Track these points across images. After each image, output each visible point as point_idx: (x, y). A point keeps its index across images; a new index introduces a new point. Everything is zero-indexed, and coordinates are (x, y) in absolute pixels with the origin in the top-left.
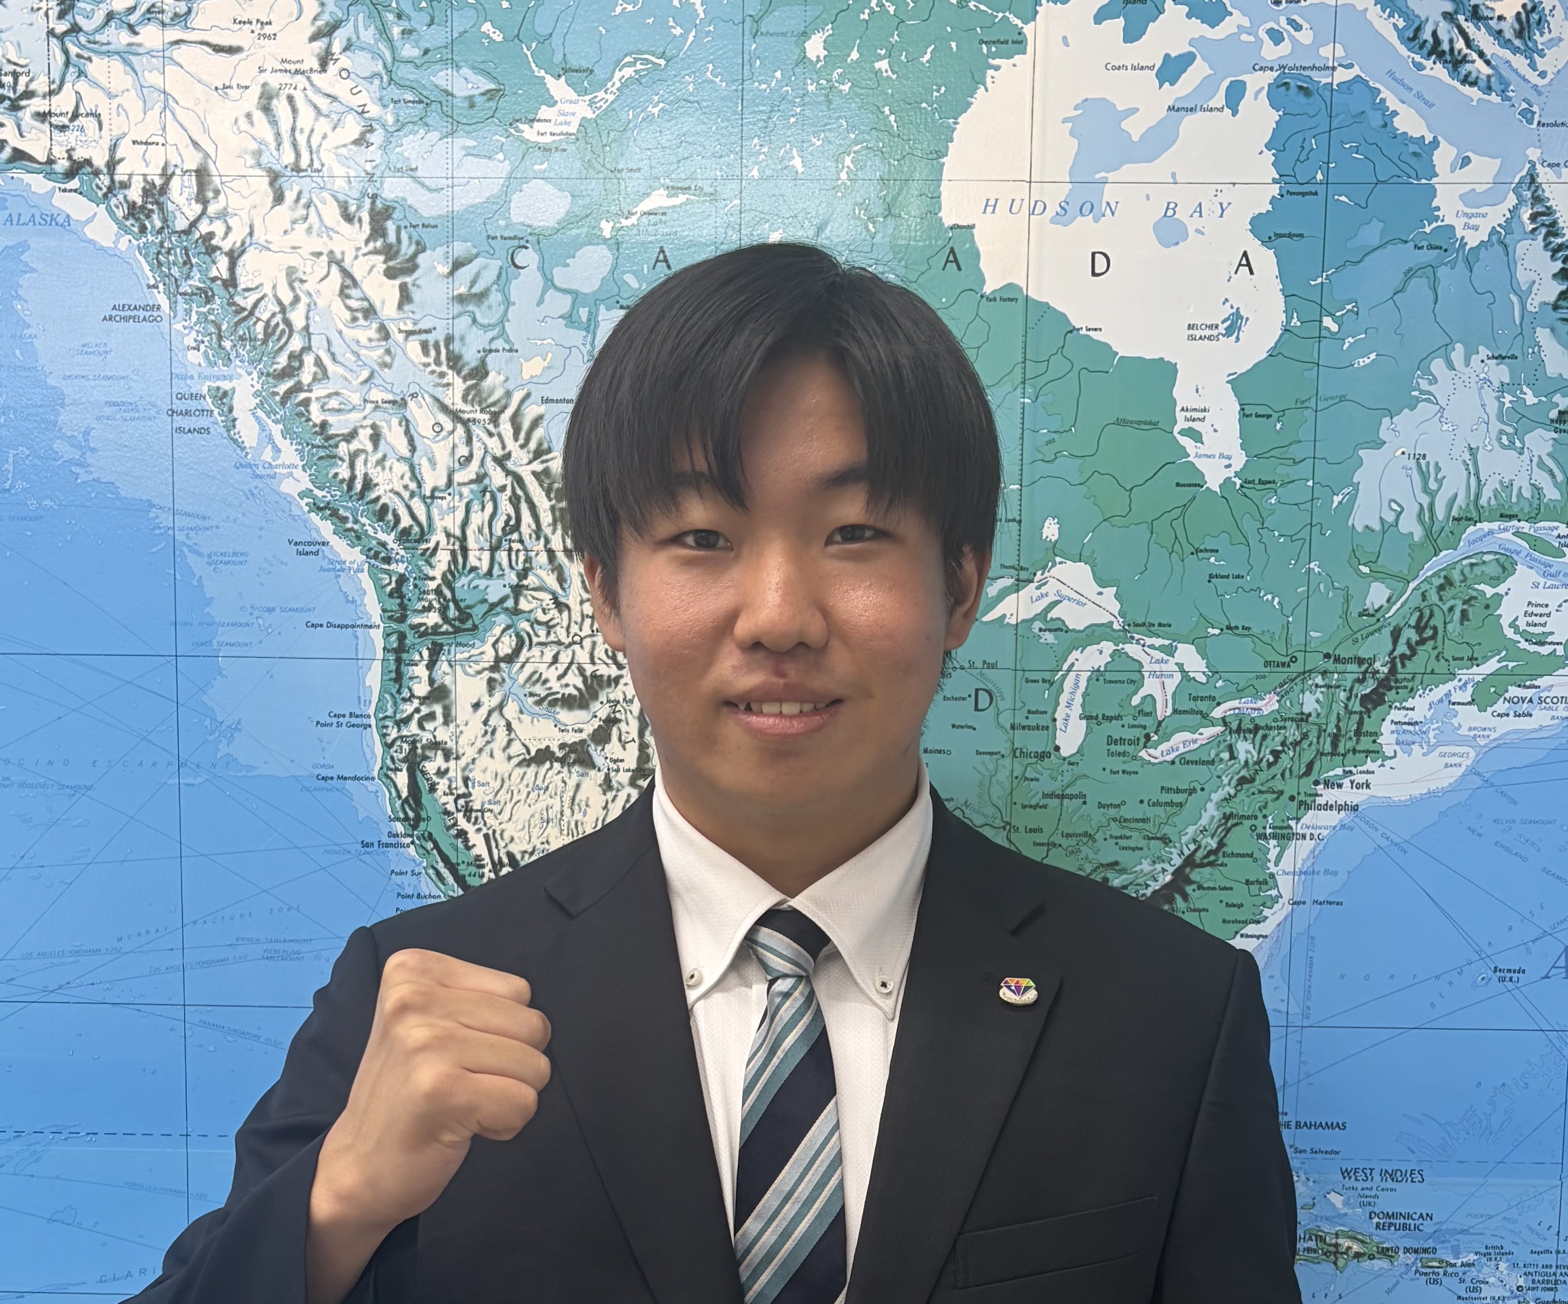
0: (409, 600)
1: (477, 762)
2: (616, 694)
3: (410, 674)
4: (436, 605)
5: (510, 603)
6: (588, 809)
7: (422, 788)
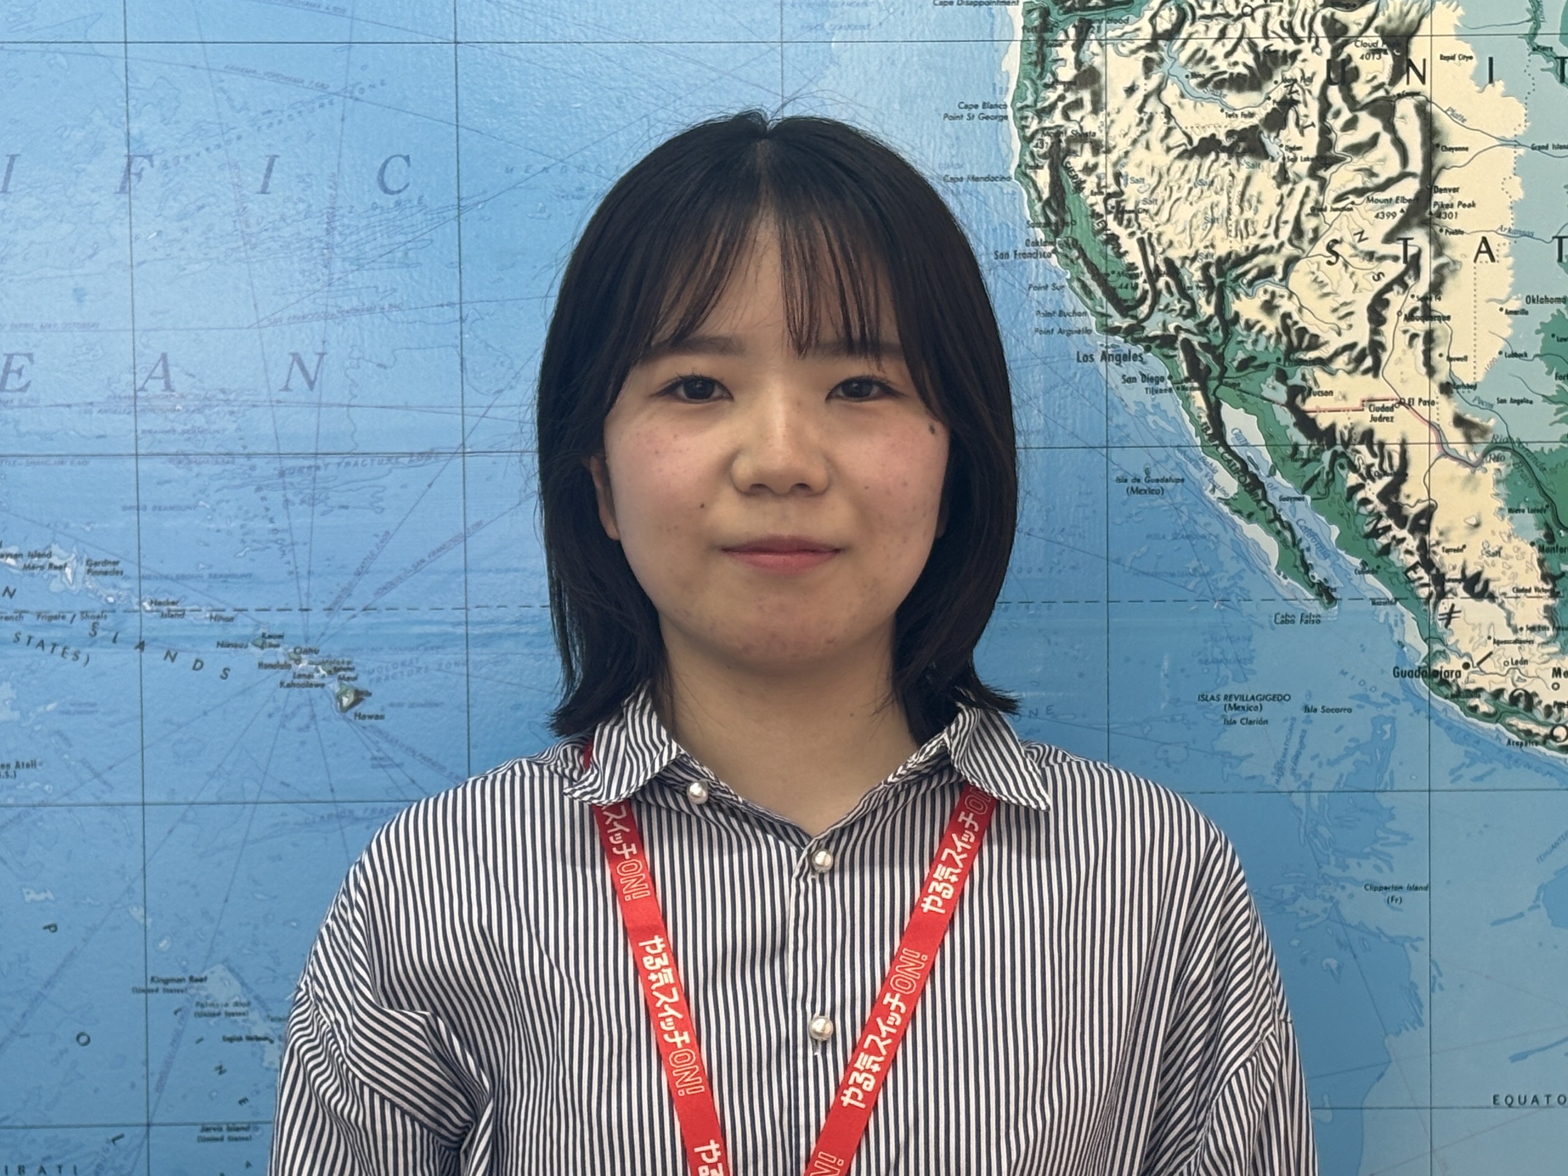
1: (1131, 155)
2: (1293, 71)
3: (1054, 56)
6: (1260, 206)
7: (1066, 186)
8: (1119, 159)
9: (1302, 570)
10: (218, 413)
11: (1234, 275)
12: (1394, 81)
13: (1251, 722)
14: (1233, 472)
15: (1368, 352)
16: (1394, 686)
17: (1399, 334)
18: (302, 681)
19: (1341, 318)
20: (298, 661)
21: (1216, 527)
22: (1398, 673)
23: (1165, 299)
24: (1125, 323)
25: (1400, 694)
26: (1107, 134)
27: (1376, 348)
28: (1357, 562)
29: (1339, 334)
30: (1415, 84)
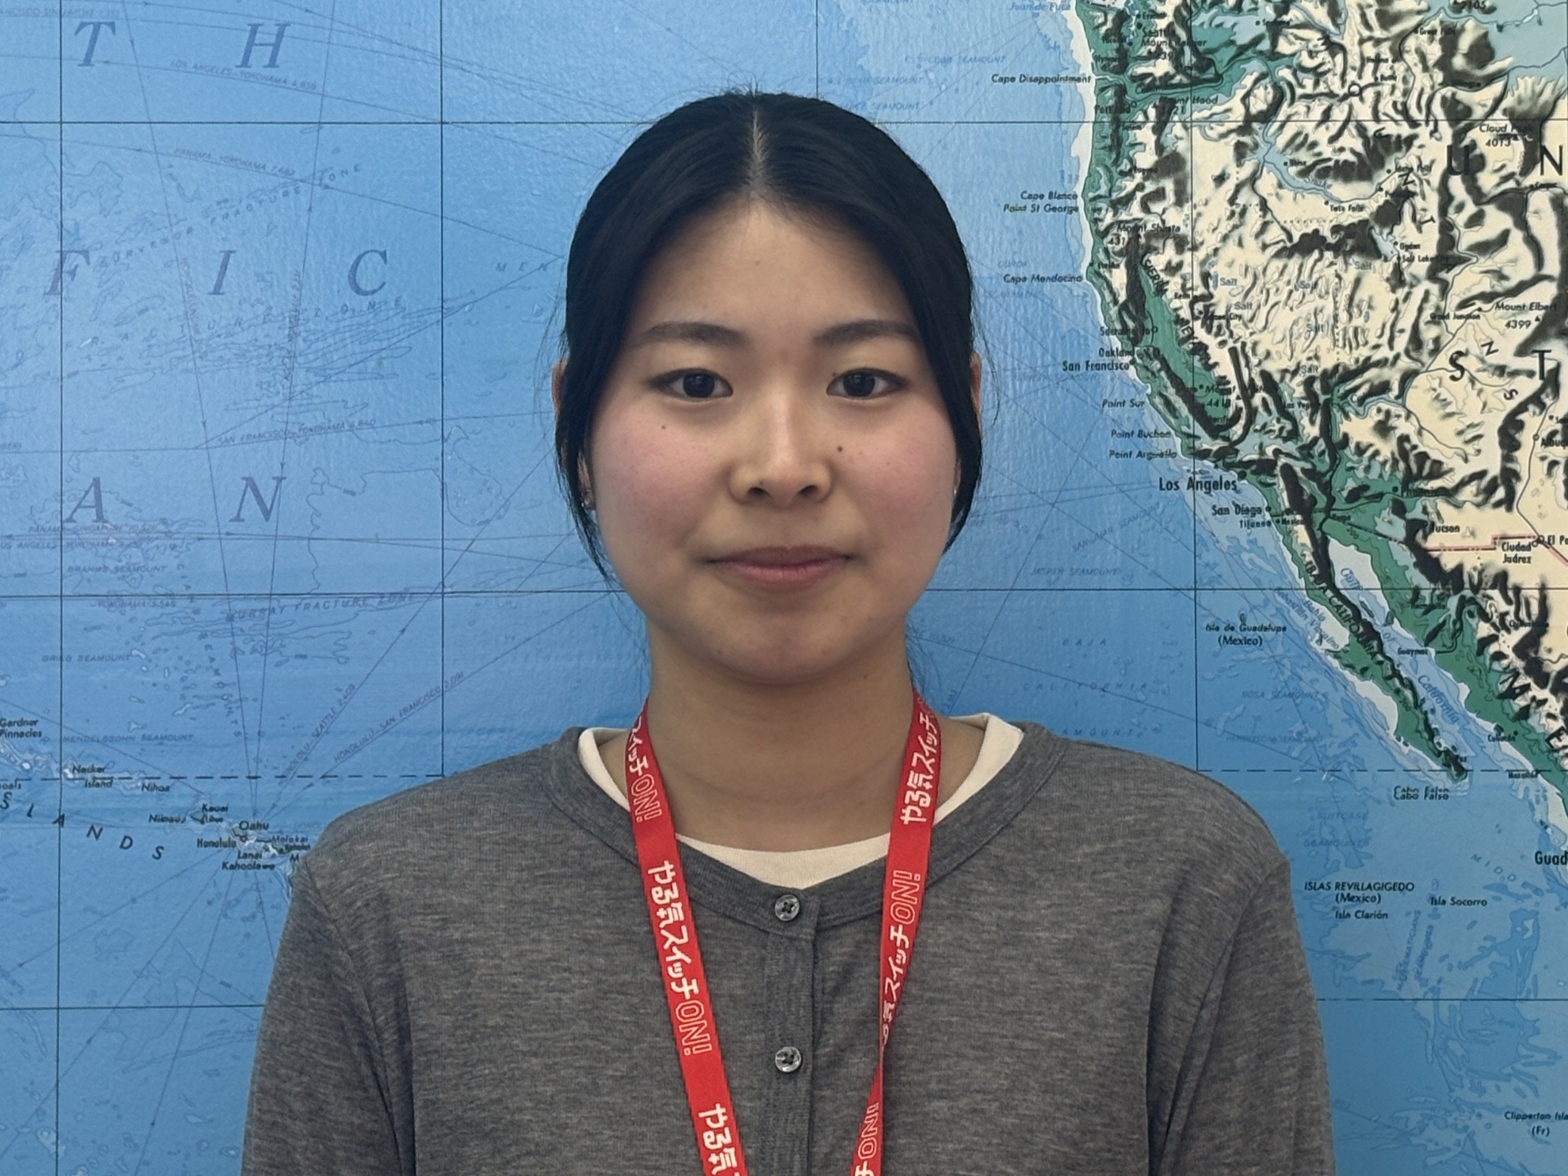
0: (1130, 44)
1: (1220, 252)
2: (1409, 159)
3: (1131, 139)
4: (1166, 49)
5: (1265, 45)
6: (1371, 312)
7: (1146, 288)
8: (1208, 256)
9: (1426, 735)
10: (157, 547)
11: (1342, 391)
12: (1526, 170)
13: (1367, 916)
14: (1343, 620)
15: (1499, 481)
16: (1536, 874)
17: (1535, 461)
18: (247, 861)
19: (1467, 442)
20: (244, 838)
21: (1324, 685)
22: (1541, 859)
23: (1262, 418)
24: (1216, 445)
25: (1543, 885)
26: (1193, 229)
27: (1509, 477)
28: (1490, 727)
29: (1466, 460)
30: (1550, 173)
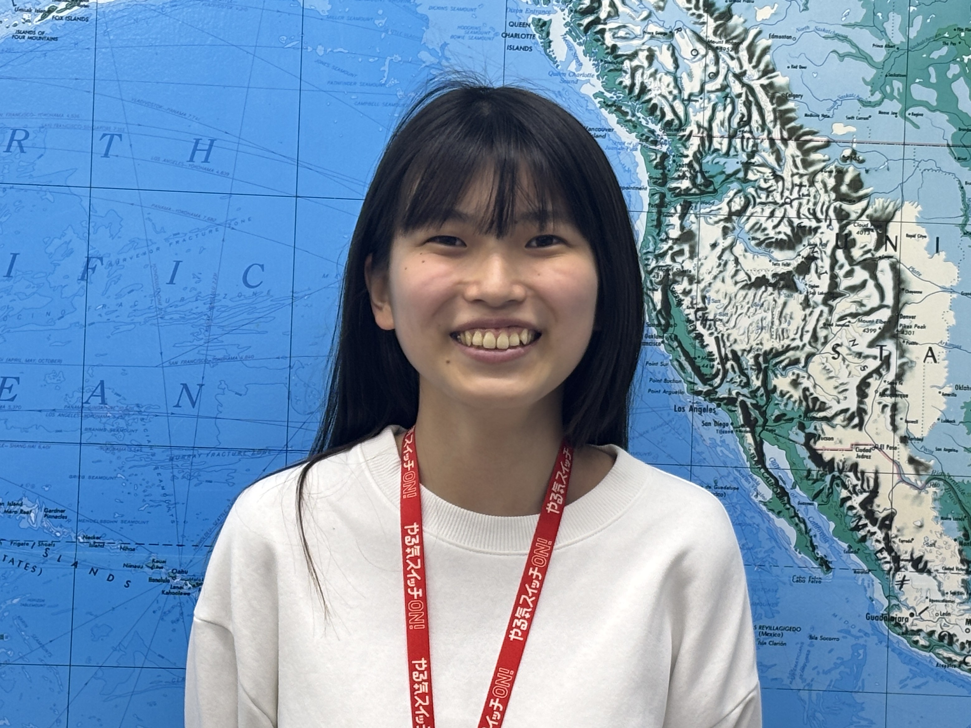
0: (669, 171)
1: (712, 285)
2: (815, 239)
3: (667, 222)
4: (688, 174)
5: (741, 175)
6: (791, 321)
7: (671, 303)
8: (705, 287)
9: (811, 549)
10: (134, 419)
11: (774, 362)
12: (877, 248)
13: (775, 644)
14: (769, 485)
15: (856, 414)
16: (867, 625)
17: (876, 404)
18: (175, 591)
19: (840, 393)
20: (174, 578)
21: (758, 520)
22: (869, 617)
23: (731, 375)
24: (706, 388)
25: (869, 631)
26: (698, 271)
27: (861, 412)
28: (845, 546)
29: (839, 402)
30: (890, 251)
